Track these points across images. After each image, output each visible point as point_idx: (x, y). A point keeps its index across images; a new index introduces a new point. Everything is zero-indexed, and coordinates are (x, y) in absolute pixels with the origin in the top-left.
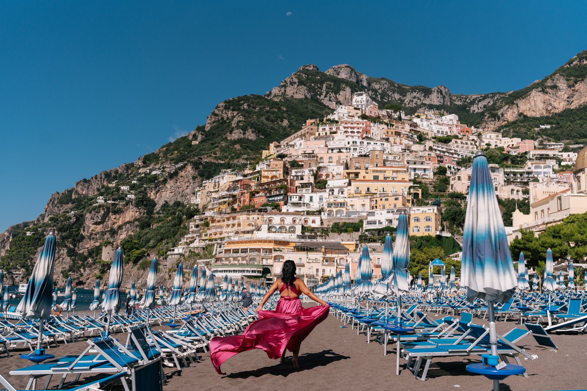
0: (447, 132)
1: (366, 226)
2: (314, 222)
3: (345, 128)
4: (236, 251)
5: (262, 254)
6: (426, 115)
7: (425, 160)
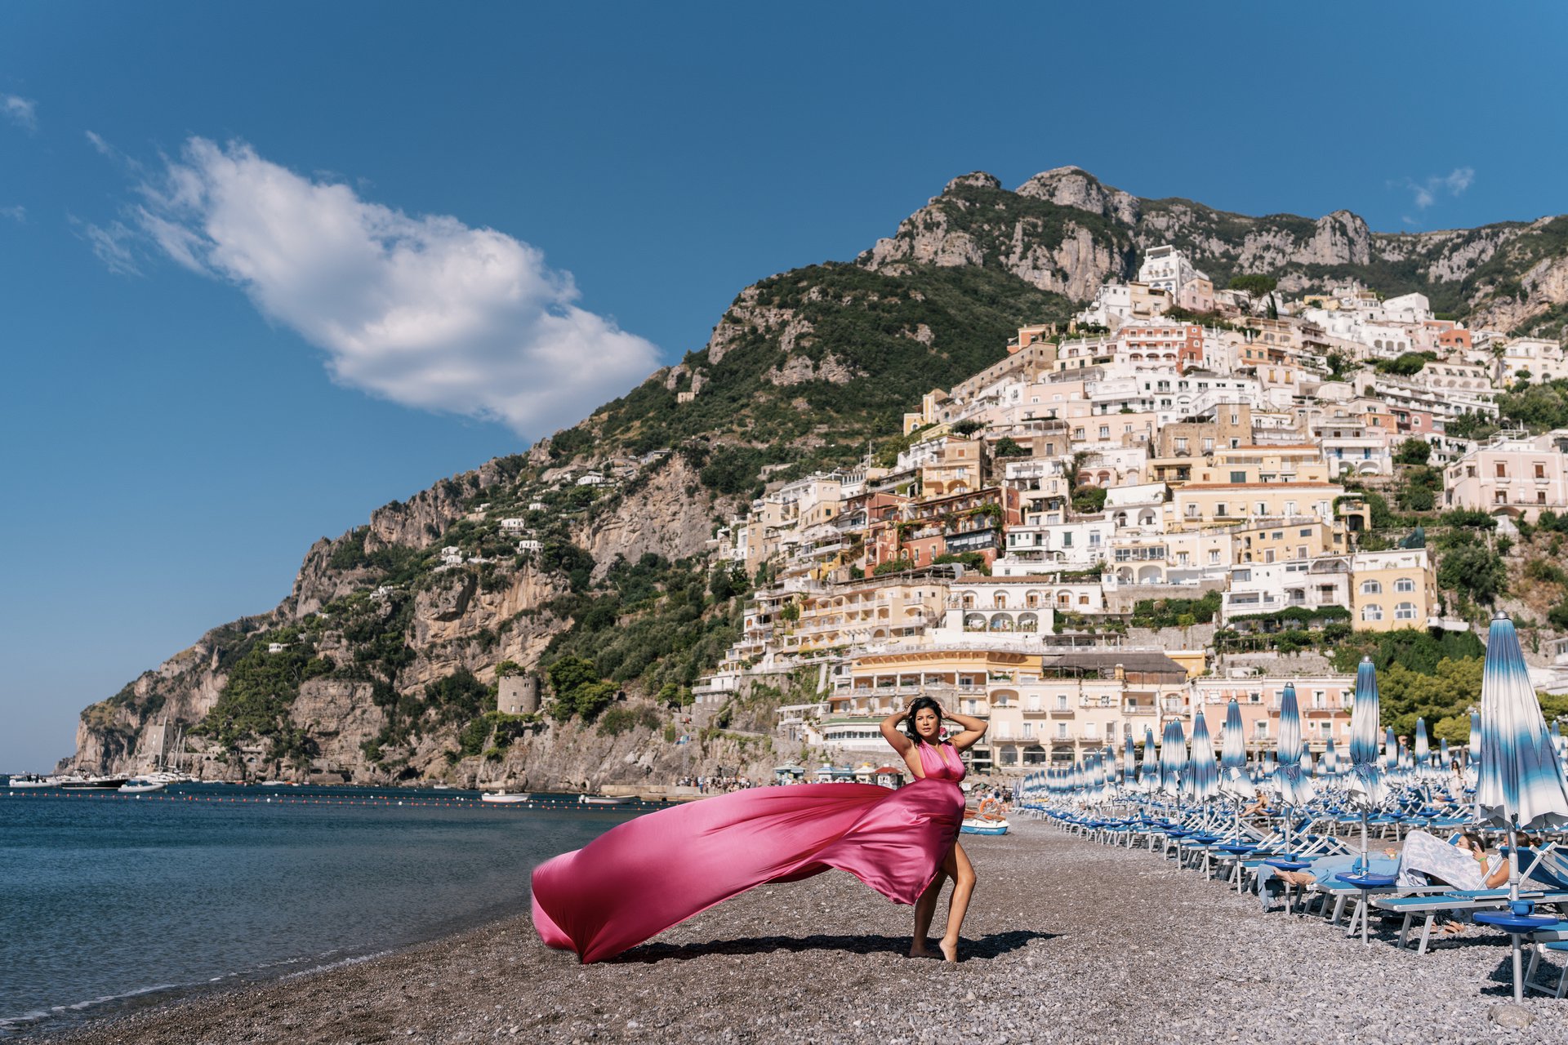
0: (1401, 346)
1: (1228, 610)
2: (1084, 600)
3: (1131, 346)
4: (888, 681)
5: (958, 687)
6: (1339, 299)
7: (1363, 425)
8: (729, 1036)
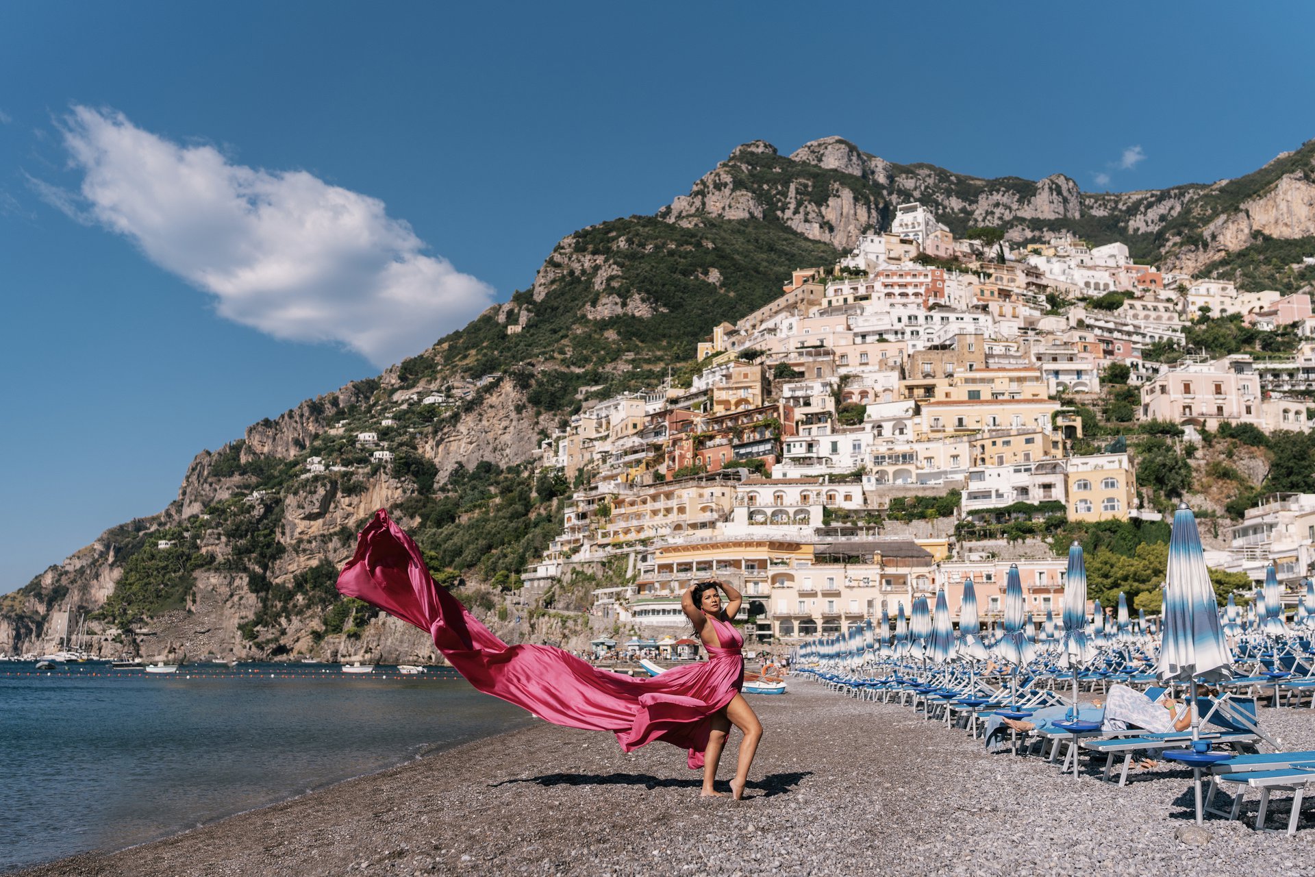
0: (1106, 285)
1: (967, 505)
2: (848, 497)
3: (886, 286)
4: (686, 567)
5: (744, 571)
6: (1056, 248)
7: (1076, 352)
8: (547, 866)
